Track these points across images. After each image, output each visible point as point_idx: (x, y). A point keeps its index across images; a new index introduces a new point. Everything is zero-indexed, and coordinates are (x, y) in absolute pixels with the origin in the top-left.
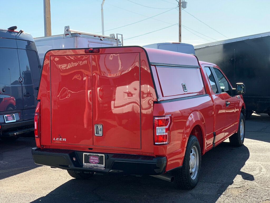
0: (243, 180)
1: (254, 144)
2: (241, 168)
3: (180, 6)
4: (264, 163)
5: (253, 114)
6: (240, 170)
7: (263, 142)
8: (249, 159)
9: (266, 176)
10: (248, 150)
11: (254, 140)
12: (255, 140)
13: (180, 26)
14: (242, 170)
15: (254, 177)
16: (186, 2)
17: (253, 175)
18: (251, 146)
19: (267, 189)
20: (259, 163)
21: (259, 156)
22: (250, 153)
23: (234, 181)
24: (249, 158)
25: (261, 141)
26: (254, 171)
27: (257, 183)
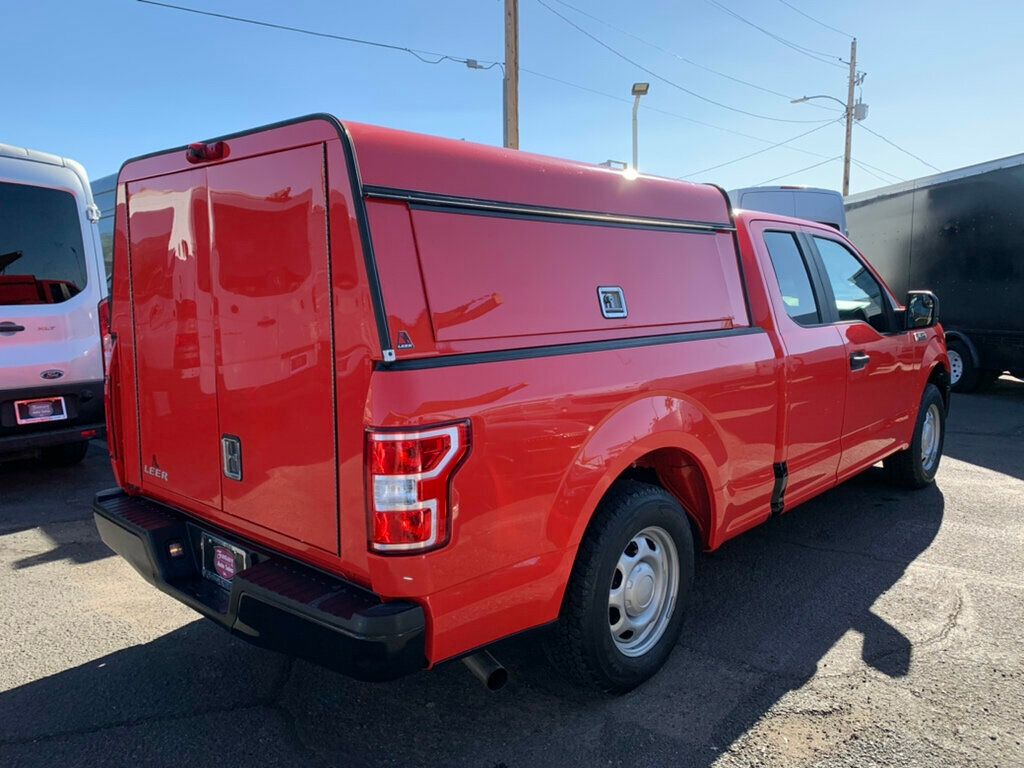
0: (862, 666)
1: (975, 481)
2: (875, 596)
3: (848, 115)
4: (981, 579)
5: (1006, 377)
6: (871, 603)
7: (1008, 477)
8: (929, 551)
9: (969, 660)
10: (943, 507)
11: (978, 468)
12: (981, 466)
13: (847, 161)
14: (878, 608)
15: (917, 653)
16: (865, 107)
17: (912, 641)
18: (959, 490)
19: (947, 744)
20: (958, 573)
21: (972, 539)
22: (944, 522)
23: (820, 664)
24: (933, 545)
25: (999, 474)
26: (925, 621)
27: (914, 693)
